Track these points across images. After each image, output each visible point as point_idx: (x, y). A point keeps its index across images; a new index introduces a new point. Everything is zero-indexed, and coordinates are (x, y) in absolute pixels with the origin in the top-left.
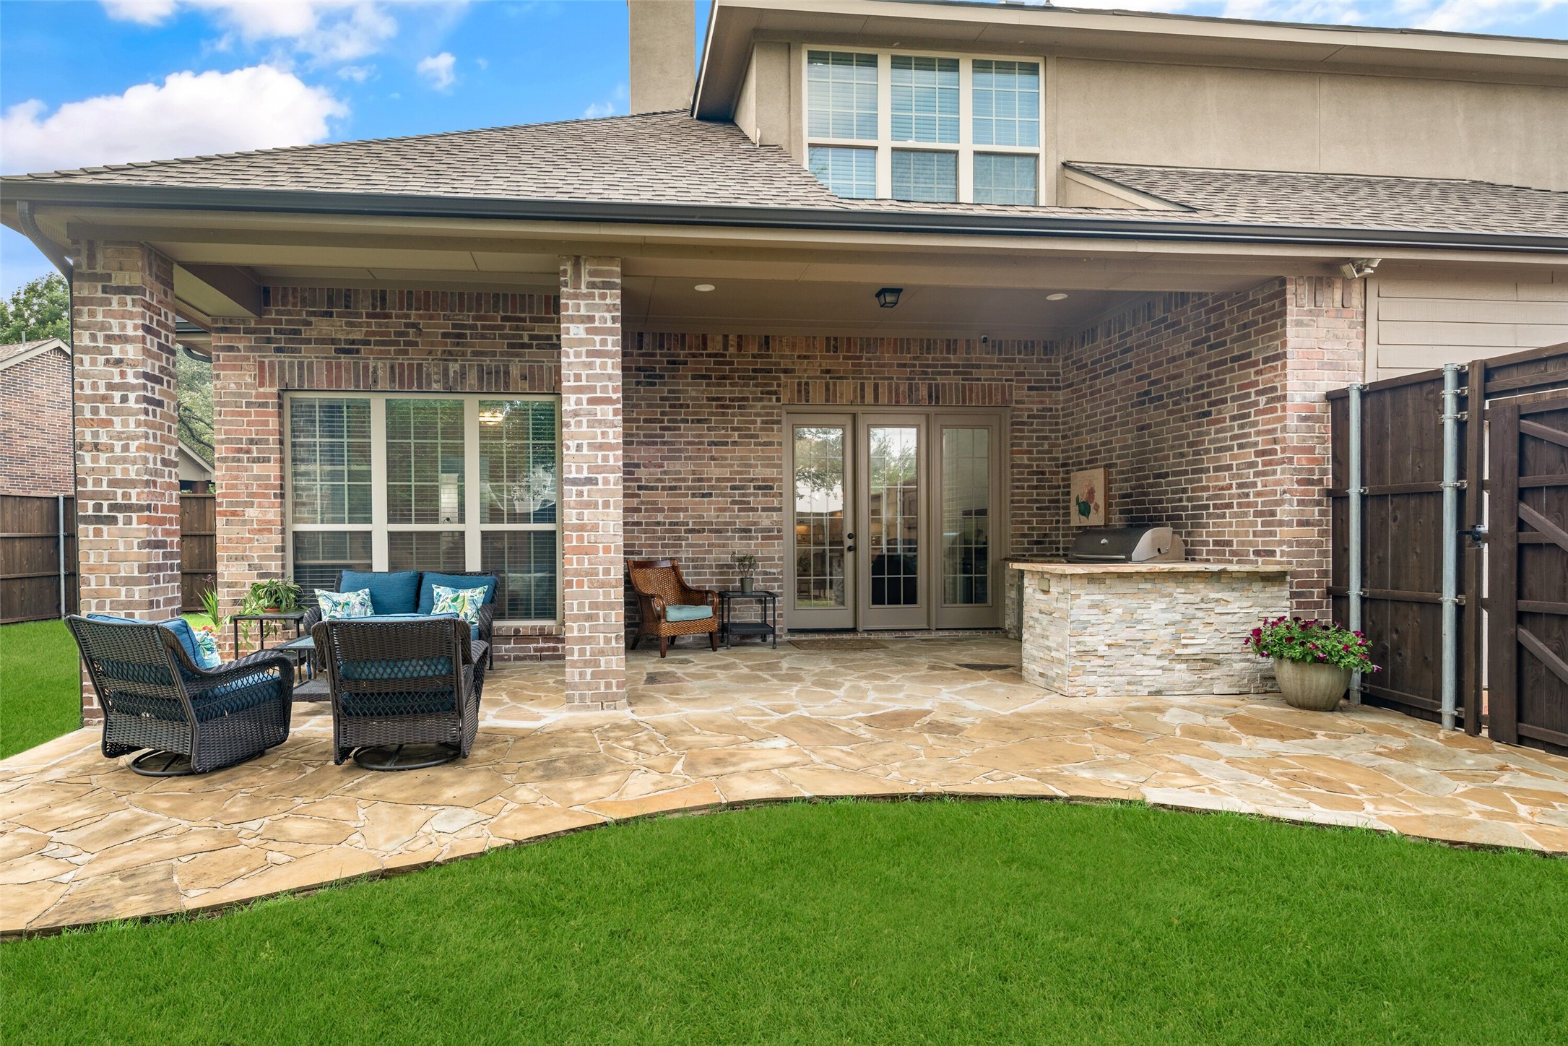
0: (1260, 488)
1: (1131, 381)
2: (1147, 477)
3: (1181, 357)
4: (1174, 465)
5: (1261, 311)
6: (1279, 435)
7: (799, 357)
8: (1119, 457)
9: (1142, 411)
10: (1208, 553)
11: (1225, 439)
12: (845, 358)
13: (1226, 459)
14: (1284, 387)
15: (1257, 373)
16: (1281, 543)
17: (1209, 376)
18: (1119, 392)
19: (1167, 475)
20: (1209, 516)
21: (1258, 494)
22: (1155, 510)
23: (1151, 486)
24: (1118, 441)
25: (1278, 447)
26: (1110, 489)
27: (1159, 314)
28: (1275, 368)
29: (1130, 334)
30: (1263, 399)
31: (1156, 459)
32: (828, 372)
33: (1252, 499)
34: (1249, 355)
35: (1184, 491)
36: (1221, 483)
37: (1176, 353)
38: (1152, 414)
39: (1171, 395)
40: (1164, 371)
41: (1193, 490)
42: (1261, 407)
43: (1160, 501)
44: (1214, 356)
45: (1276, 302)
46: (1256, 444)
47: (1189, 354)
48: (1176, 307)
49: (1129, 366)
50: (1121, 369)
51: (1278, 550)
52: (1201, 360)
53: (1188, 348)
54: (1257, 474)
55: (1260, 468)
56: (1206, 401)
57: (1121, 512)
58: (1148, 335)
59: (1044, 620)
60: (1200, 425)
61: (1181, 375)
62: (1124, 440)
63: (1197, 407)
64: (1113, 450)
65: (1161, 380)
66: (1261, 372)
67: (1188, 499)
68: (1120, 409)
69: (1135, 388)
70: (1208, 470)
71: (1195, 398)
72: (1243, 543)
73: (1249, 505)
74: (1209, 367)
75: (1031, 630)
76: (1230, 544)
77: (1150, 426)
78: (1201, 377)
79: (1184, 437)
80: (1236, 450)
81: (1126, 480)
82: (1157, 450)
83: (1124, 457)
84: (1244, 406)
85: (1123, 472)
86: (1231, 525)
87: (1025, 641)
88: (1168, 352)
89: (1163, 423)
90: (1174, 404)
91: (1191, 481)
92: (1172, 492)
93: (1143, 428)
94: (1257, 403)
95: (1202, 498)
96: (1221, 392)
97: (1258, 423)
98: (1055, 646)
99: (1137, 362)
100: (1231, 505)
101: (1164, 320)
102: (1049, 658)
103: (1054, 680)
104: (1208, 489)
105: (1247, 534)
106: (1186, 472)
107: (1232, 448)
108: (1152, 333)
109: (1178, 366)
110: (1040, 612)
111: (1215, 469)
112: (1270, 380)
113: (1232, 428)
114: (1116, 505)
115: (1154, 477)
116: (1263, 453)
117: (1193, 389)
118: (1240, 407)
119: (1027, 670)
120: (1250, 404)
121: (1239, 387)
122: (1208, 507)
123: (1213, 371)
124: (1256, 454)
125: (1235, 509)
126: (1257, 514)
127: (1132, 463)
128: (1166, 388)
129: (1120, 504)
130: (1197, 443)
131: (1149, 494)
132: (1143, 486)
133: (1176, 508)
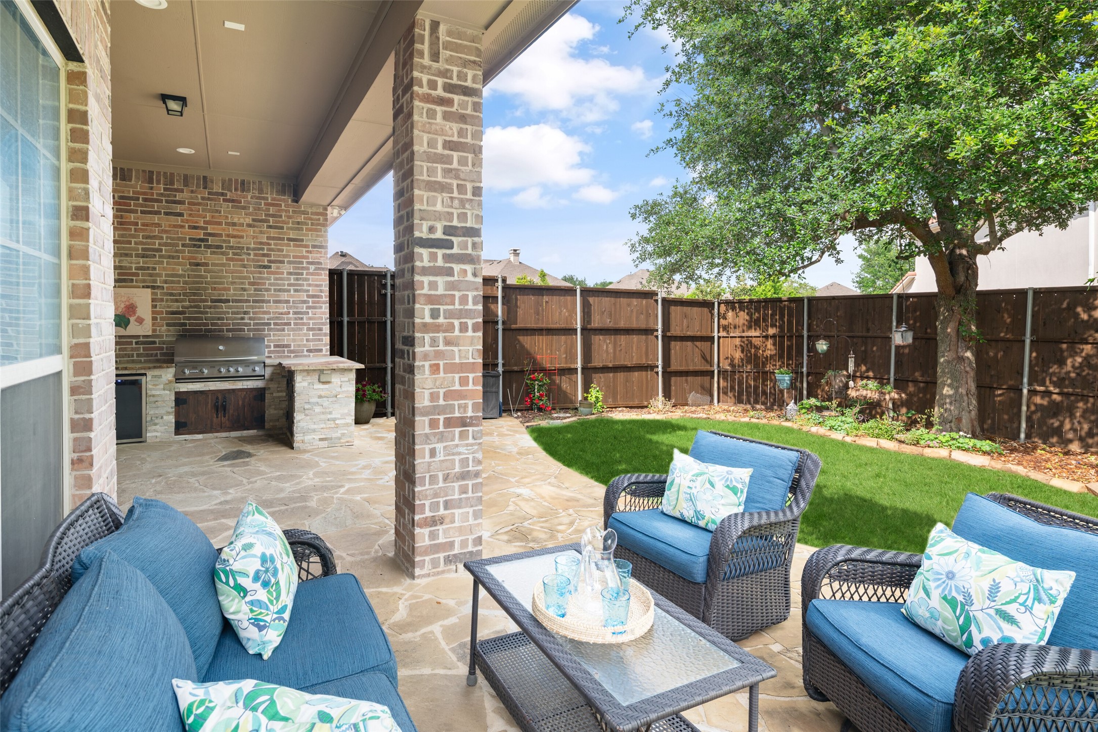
1: (183, 227)
2: (205, 301)
3: (242, 225)
4: (235, 295)
5: (311, 219)
6: (323, 288)
8: (166, 282)
9: (197, 252)
11: (284, 285)
13: (284, 296)
15: (307, 252)
16: (326, 345)
17: (269, 244)
18: (166, 232)
19: (228, 301)
20: (269, 330)
21: (310, 319)
22: (212, 324)
23: (210, 307)
24: (164, 269)
26: (155, 306)
27: (217, 188)
28: (321, 253)
29: (181, 191)
30: (312, 267)
31: (215, 289)
33: (305, 321)
34: (302, 240)
35: (245, 313)
36: (281, 311)
37: (236, 220)
38: (206, 256)
39: (232, 248)
40: (223, 230)
41: (254, 313)
42: (311, 271)
43: (222, 319)
44: (273, 233)
45: (321, 218)
46: (308, 291)
47: (249, 225)
48: (236, 189)
49: (181, 215)
50: (168, 214)
51: (324, 349)
52: (261, 232)
53: (249, 220)
54: (308, 308)
55: (311, 304)
56: (266, 259)
57: (168, 325)
58: (202, 198)
59: (326, 402)
60: (260, 273)
61: (242, 237)
62: (174, 269)
63: (258, 261)
64: (160, 275)
65: (221, 235)
66: (310, 252)
67: (250, 319)
68: (166, 244)
69: (187, 233)
70: (269, 301)
71: (255, 255)
72: (299, 346)
73: (303, 324)
74: (268, 238)
75: (307, 412)
76: (288, 346)
77: (206, 264)
78: (261, 243)
79: (245, 278)
80: (292, 292)
81: (177, 301)
82: (215, 283)
83: (172, 282)
84: (298, 268)
85: (171, 294)
86: (289, 335)
87: (299, 421)
88: (227, 217)
89: (223, 265)
90: (234, 254)
91: (253, 307)
92: (233, 313)
93: (198, 265)
94: (308, 269)
95: (264, 318)
96: (279, 256)
97: (308, 280)
98: (339, 416)
99: (190, 215)
100: (289, 324)
101: (222, 194)
102: (333, 426)
103: (340, 439)
104: (269, 313)
105: (302, 340)
106: (248, 301)
107: (289, 291)
108: (209, 199)
109: (238, 230)
110: (320, 397)
111: (276, 302)
112: (317, 258)
113: (289, 279)
114: (161, 319)
115: (213, 301)
116: (313, 296)
117: (254, 249)
118: (295, 268)
119: (303, 442)
120: (303, 268)
121: (294, 257)
122: (269, 324)
123: (272, 242)
124: (308, 296)
125: (292, 326)
126: (309, 329)
127: (183, 288)
128: (224, 241)
129: (169, 319)
130: (258, 284)
131: (207, 313)
132: (198, 307)
133: (238, 324)
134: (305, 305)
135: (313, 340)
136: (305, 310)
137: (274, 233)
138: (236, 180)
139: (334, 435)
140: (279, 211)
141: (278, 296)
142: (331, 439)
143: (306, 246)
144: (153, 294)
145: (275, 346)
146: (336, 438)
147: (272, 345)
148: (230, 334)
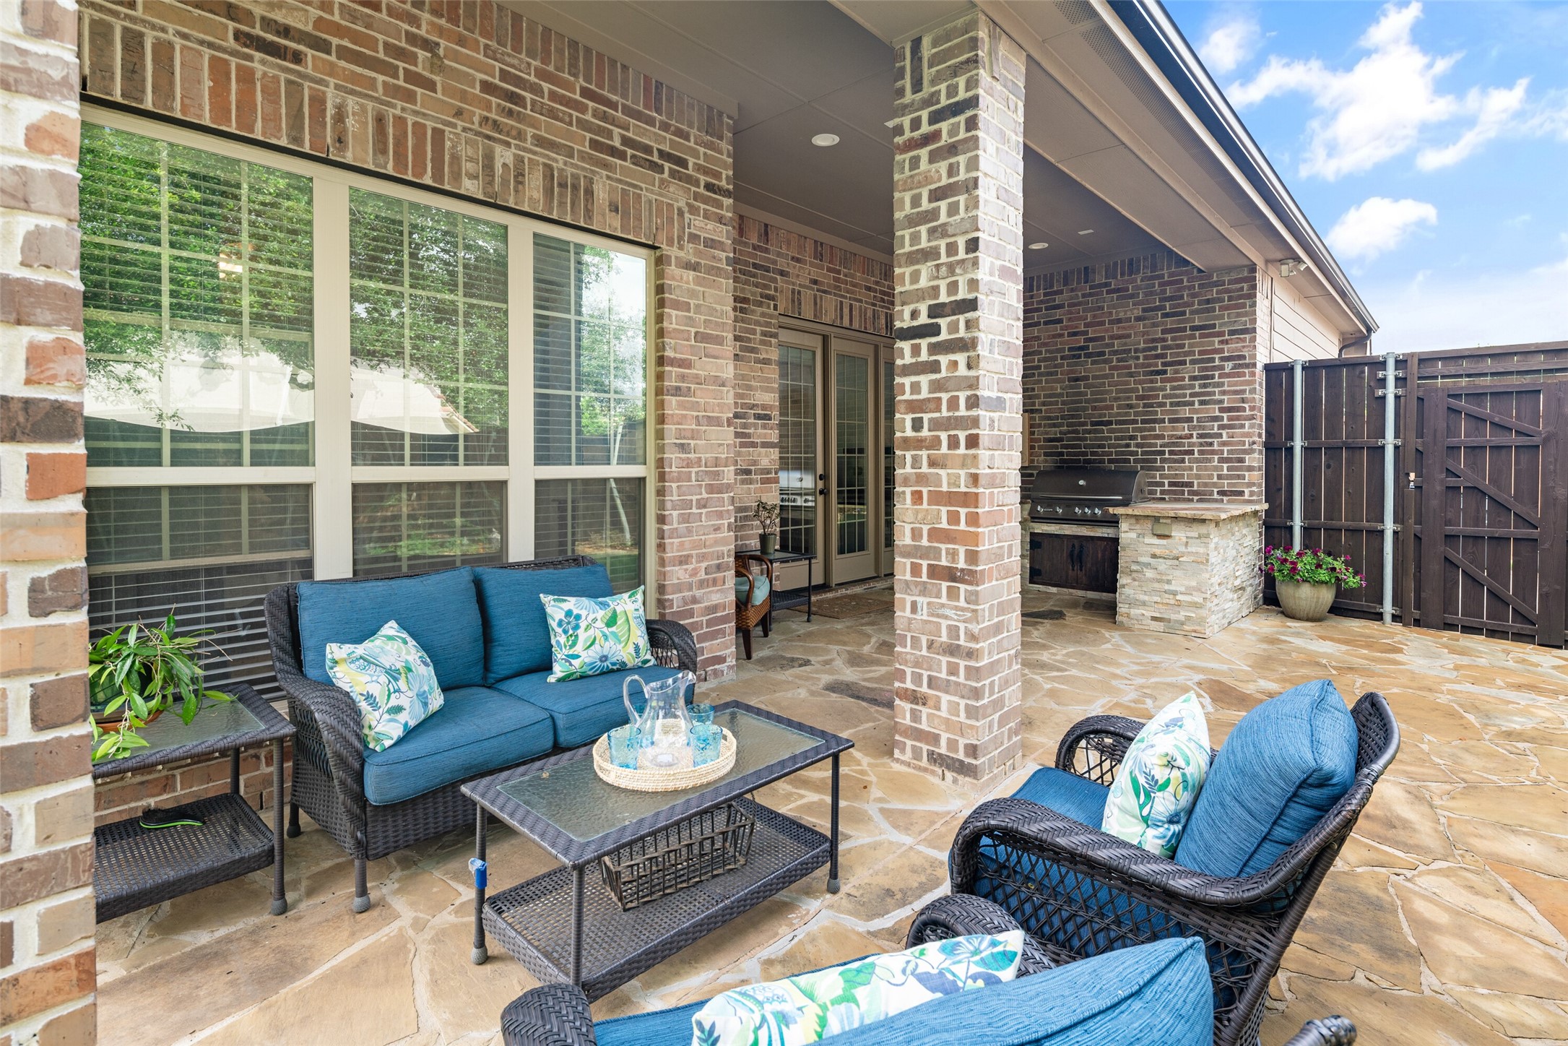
0: (1225, 438)
1: (1061, 335)
2: (1084, 424)
3: (1129, 320)
4: (1119, 414)
5: (1227, 291)
6: (1247, 395)
7: (793, 258)
8: (1044, 404)
9: (1076, 364)
10: (1163, 492)
11: (1185, 396)
12: (829, 270)
13: (1185, 412)
14: (1254, 356)
15: (1221, 342)
16: (1250, 485)
17: (1164, 340)
18: (1045, 344)
19: (1110, 423)
20: (1163, 461)
21: (1224, 444)
22: (1093, 454)
23: (1089, 432)
24: (1043, 389)
25: (1246, 405)
26: (1031, 434)
27: (1099, 279)
28: (1244, 340)
29: (1061, 292)
30: (1228, 366)
31: (1094, 408)
32: (815, 282)
33: (1216, 447)
34: (1214, 326)
35: (1132, 438)
36: (1178, 433)
37: (1121, 315)
38: (1087, 367)
39: (1115, 353)
40: (1107, 331)
41: (1143, 438)
42: (1227, 371)
43: (1103, 446)
44: (1170, 323)
45: (1245, 286)
46: (1221, 402)
47: (1138, 319)
48: (1122, 274)
49: (1060, 321)
50: (1046, 323)
51: (1247, 491)
52: (1155, 325)
53: (1138, 312)
54: (1222, 427)
55: (1225, 422)
56: (1160, 361)
57: (1046, 454)
58: (1084, 296)
59: (1162, 565)
60: (1152, 381)
61: (1129, 336)
62: (1052, 388)
63: (1149, 365)
64: (1038, 397)
65: (1102, 338)
66: (1227, 342)
67: (1138, 445)
68: (1045, 360)
69: (1066, 343)
70: (1163, 421)
71: (1146, 358)
72: (1206, 485)
73: (1213, 452)
74: (1164, 332)
75: (1134, 575)
76: (1190, 484)
77: (1086, 378)
78: (1154, 340)
79: (1132, 390)
80: (1197, 406)
81: (1054, 425)
82: (1096, 400)
83: (1051, 403)
84: (1206, 369)
85: (1049, 418)
86: (1191, 468)
87: (1123, 586)
88: (1111, 313)
89: (1105, 376)
90: (1119, 360)
91: (1141, 430)
92: (1117, 438)
93: (1077, 379)
94: (1222, 368)
95: (1156, 445)
96: (1178, 355)
97: (1223, 384)
98: (1183, 589)
99: (1070, 319)
100: (1192, 452)
101: (1106, 285)
102: (1172, 602)
103: (1183, 624)
104: (1162, 437)
105: (1211, 477)
106: (1135, 422)
107: (1192, 404)
108: (1090, 295)
109: (1124, 328)
110: (1154, 556)
111: (1171, 421)
112: (1237, 349)
113: (1193, 387)
114: (1040, 447)
115: (1093, 424)
116: (1229, 410)
117: (1144, 350)
118: (1201, 369)
119: (1128, 615)
120: (1214, 368)
121: (1201, 353)
122: (1163, 453)
123: (1169, 336)
124: (1221, 410)
125: (1196, 455)
126: (1222, 460)
127: (1062, 410)
128: (1108, 345)
129: (1046, 447)
130: (1149, 397)
131: (1086, 439)
132: (1077, 432)
133: (1123, 453)
134: (1216, 424)
135: (1228, 477)
136: (1216, 430)
137: (1172, 323)
138: (1123, 262)
139: (1173, 617)
140: (1179, 290)
141: (1176, 412)
142: (1169, 621)
143: (1221, 334)
144: (1031, 419)
145: (1171, 484)
146: (1177, 621)
147: (1166, 482)
148: (1113, 466)
